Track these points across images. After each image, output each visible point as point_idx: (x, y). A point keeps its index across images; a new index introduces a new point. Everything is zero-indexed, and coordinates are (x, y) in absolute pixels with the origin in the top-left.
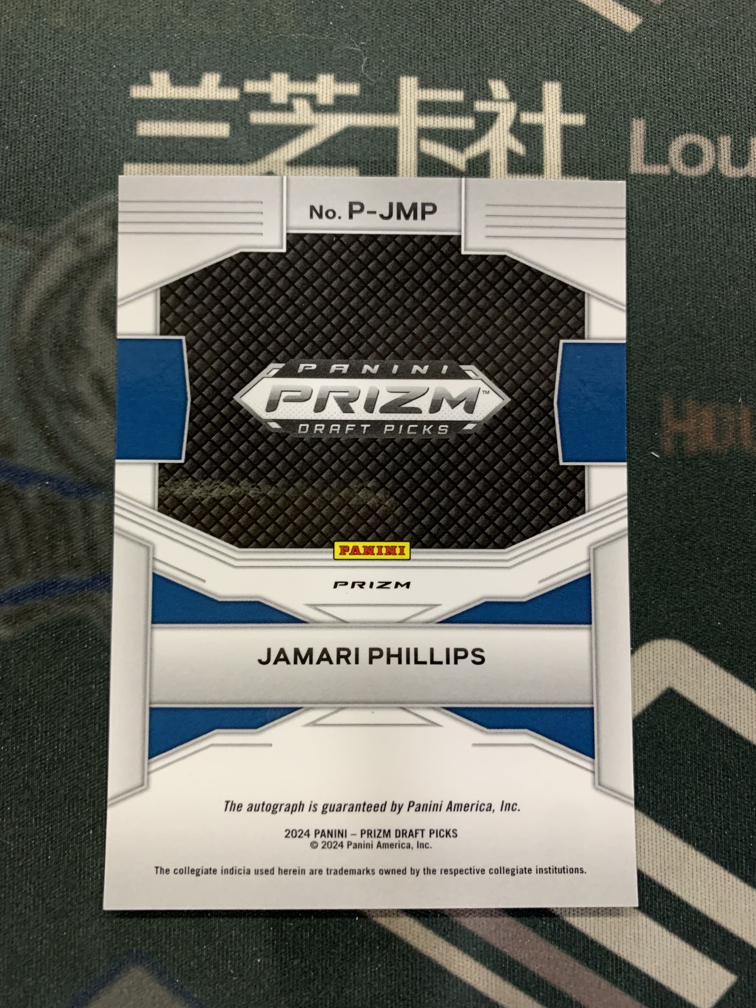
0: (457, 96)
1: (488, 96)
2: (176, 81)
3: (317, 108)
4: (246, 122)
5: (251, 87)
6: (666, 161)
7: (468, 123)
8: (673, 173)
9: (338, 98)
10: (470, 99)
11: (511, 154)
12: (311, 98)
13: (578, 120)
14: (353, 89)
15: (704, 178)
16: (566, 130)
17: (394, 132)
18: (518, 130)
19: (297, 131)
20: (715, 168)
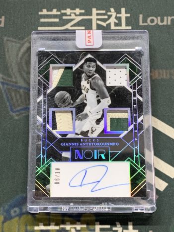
0: (104, 12)
1: (110, 11)
2: (48, 11)
3: (76, 15)
4: (62, 19)
5: (63, 11)
7: (106, 17)
8: (148, 25)
9: (80, 13)
10: (107, 12)
11: (115, 22)
12: (75, 13)
13: (129, 15)
14: (83, 11)
15: (155, 25)
16: (126, 17)
17: (92, 19)
18: (116, 18)
19: (72, 20)
20: (157, 23)
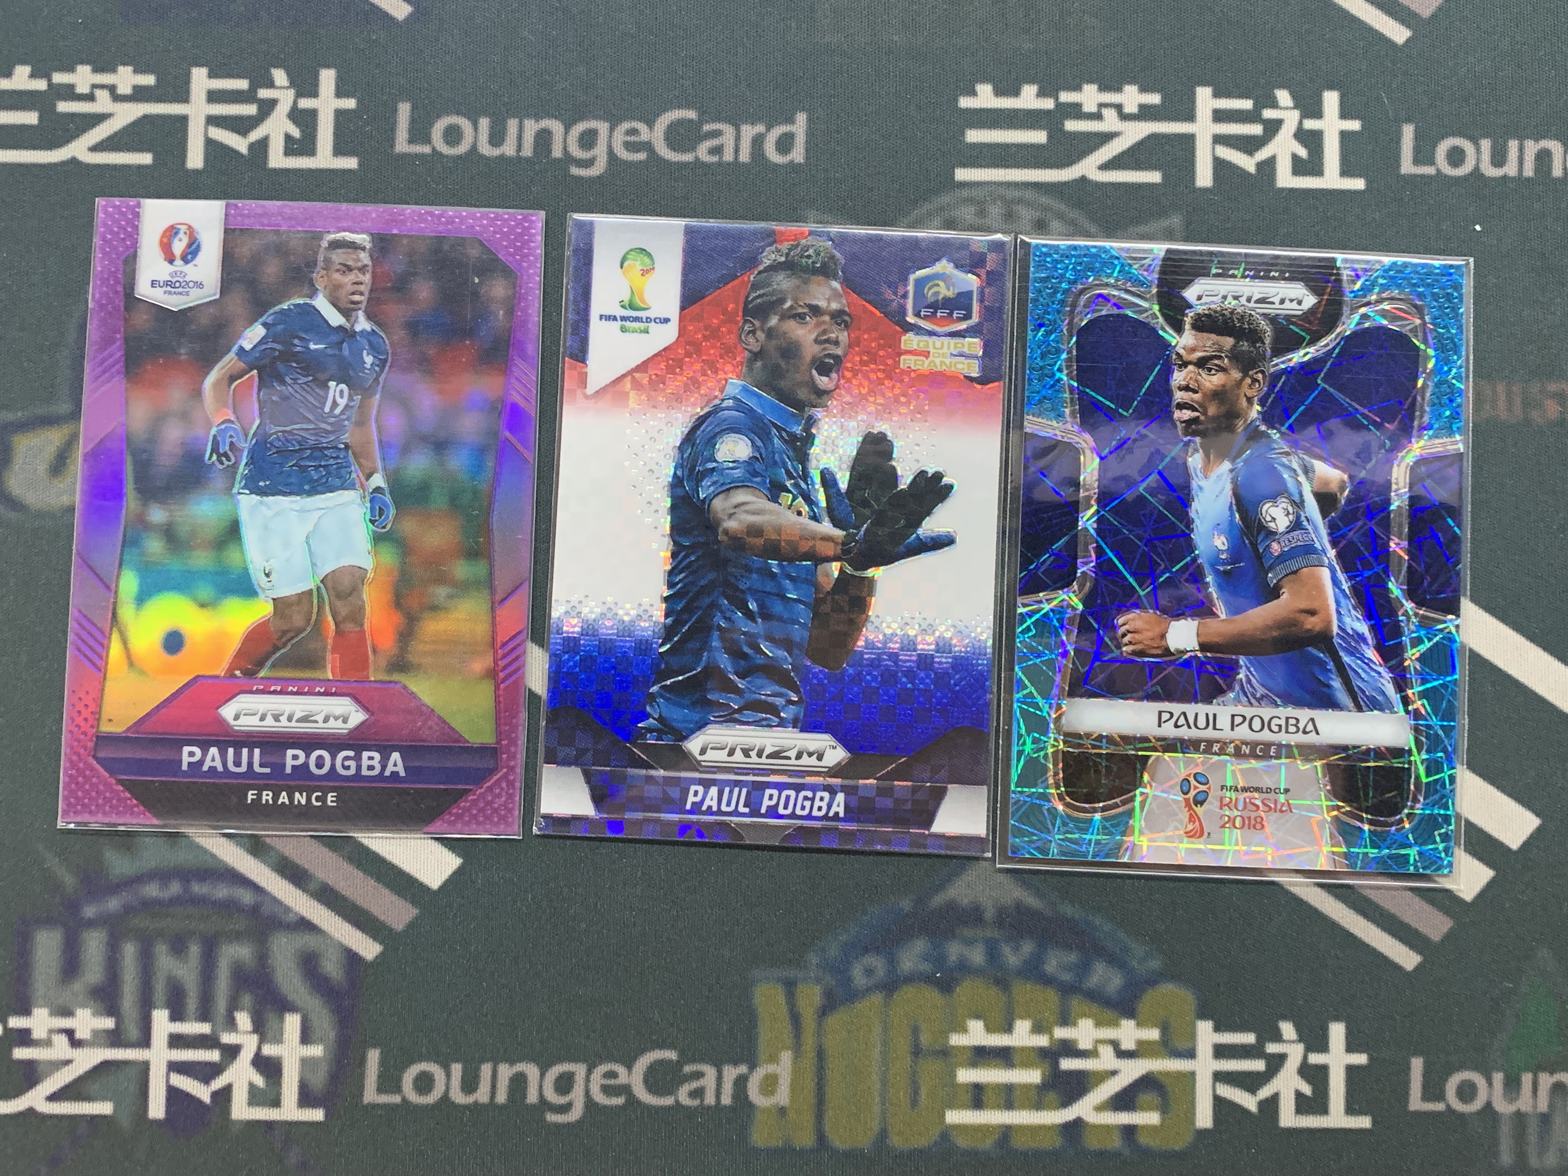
0: (1247, 104)
1: (1274, 105)
2: (999, 92)
3: (1124, 117)
4: (1062, 131)
5: (1065, 97)
6: (1432, 162)
7: (1256, 129)
8: (1440, 174)
9: (1142, 107)
10: (1259, 107)
11: (1295, 158)
12: (1119, 107)
13: (1354, 125)
14: (1154, 99)
15: (1467, 178)
16: (1344, 136)
17: (1192, 137)
18: (1301, 135)
19: (1107, 137)
20: (1477, 169)
